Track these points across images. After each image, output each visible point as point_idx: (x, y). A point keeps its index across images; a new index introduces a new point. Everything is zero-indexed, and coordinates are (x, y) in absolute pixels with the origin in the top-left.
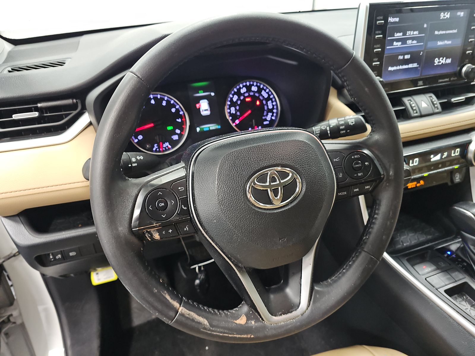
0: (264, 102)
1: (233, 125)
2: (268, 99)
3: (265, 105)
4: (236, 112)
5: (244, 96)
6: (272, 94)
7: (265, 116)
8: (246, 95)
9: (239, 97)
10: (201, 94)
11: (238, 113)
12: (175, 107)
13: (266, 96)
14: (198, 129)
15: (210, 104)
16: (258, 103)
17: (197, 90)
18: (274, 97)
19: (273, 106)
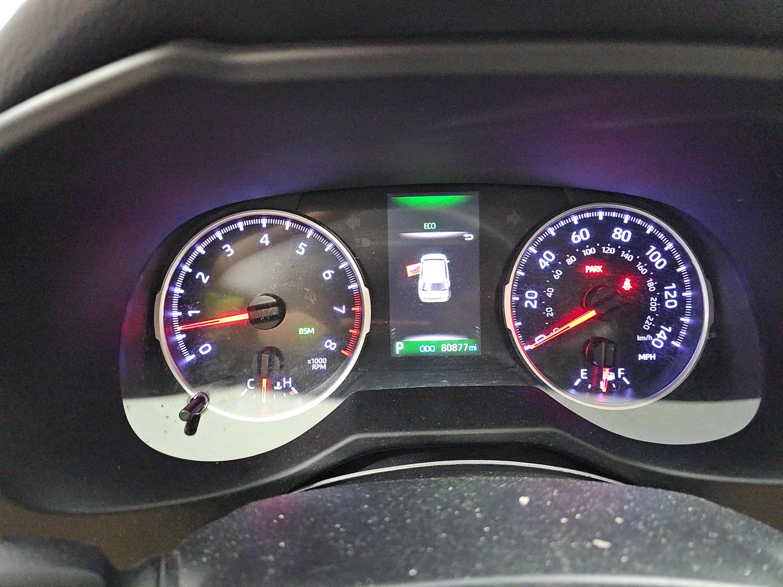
0: (651, 285)
1: (523, 349)
2: (668, 276)
3: (653, 294)
4: (542, 307)
5: (579, 256)
6: (686, 259)
7: (645, 333)
8: (589, 252)
9: (561, 258)
10: (430, 233)
11: (550, 312)
12: (335, 266)
13: (659, 262)
14: (399, 347)
15: (454, 271)
16: (627, 285)
17: (418, 219)
18: (692, 272)
19: (682, 301)
